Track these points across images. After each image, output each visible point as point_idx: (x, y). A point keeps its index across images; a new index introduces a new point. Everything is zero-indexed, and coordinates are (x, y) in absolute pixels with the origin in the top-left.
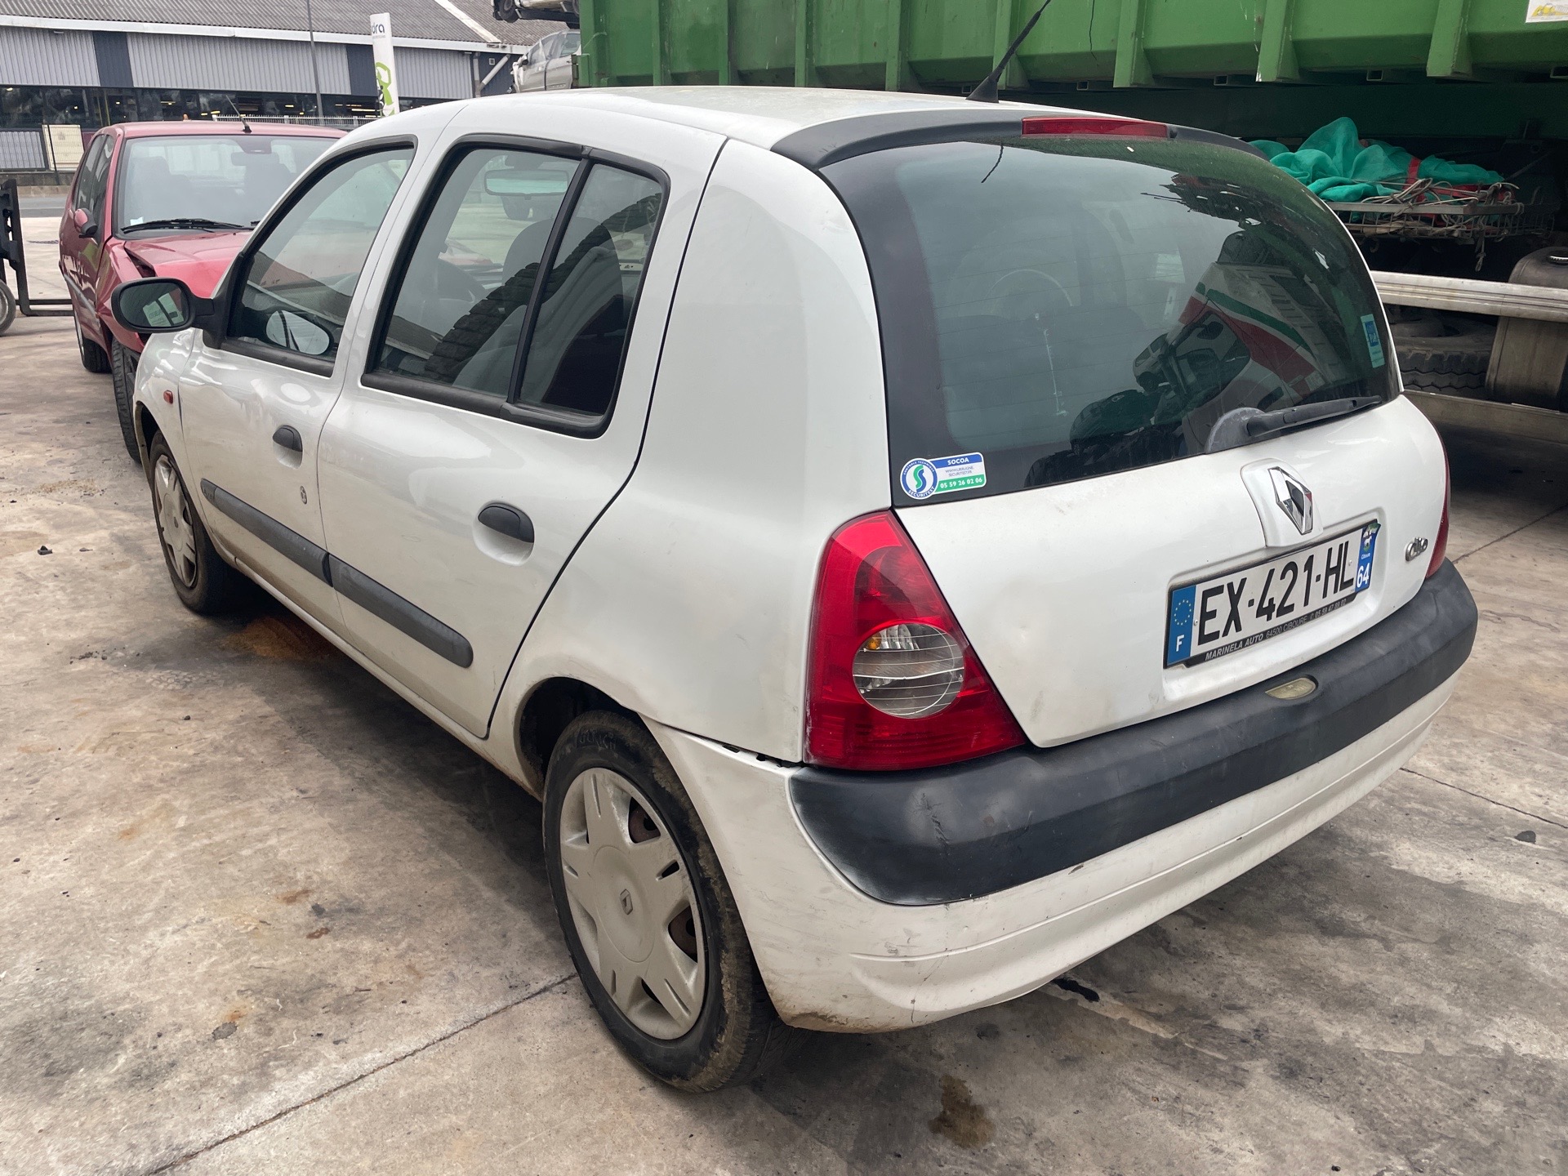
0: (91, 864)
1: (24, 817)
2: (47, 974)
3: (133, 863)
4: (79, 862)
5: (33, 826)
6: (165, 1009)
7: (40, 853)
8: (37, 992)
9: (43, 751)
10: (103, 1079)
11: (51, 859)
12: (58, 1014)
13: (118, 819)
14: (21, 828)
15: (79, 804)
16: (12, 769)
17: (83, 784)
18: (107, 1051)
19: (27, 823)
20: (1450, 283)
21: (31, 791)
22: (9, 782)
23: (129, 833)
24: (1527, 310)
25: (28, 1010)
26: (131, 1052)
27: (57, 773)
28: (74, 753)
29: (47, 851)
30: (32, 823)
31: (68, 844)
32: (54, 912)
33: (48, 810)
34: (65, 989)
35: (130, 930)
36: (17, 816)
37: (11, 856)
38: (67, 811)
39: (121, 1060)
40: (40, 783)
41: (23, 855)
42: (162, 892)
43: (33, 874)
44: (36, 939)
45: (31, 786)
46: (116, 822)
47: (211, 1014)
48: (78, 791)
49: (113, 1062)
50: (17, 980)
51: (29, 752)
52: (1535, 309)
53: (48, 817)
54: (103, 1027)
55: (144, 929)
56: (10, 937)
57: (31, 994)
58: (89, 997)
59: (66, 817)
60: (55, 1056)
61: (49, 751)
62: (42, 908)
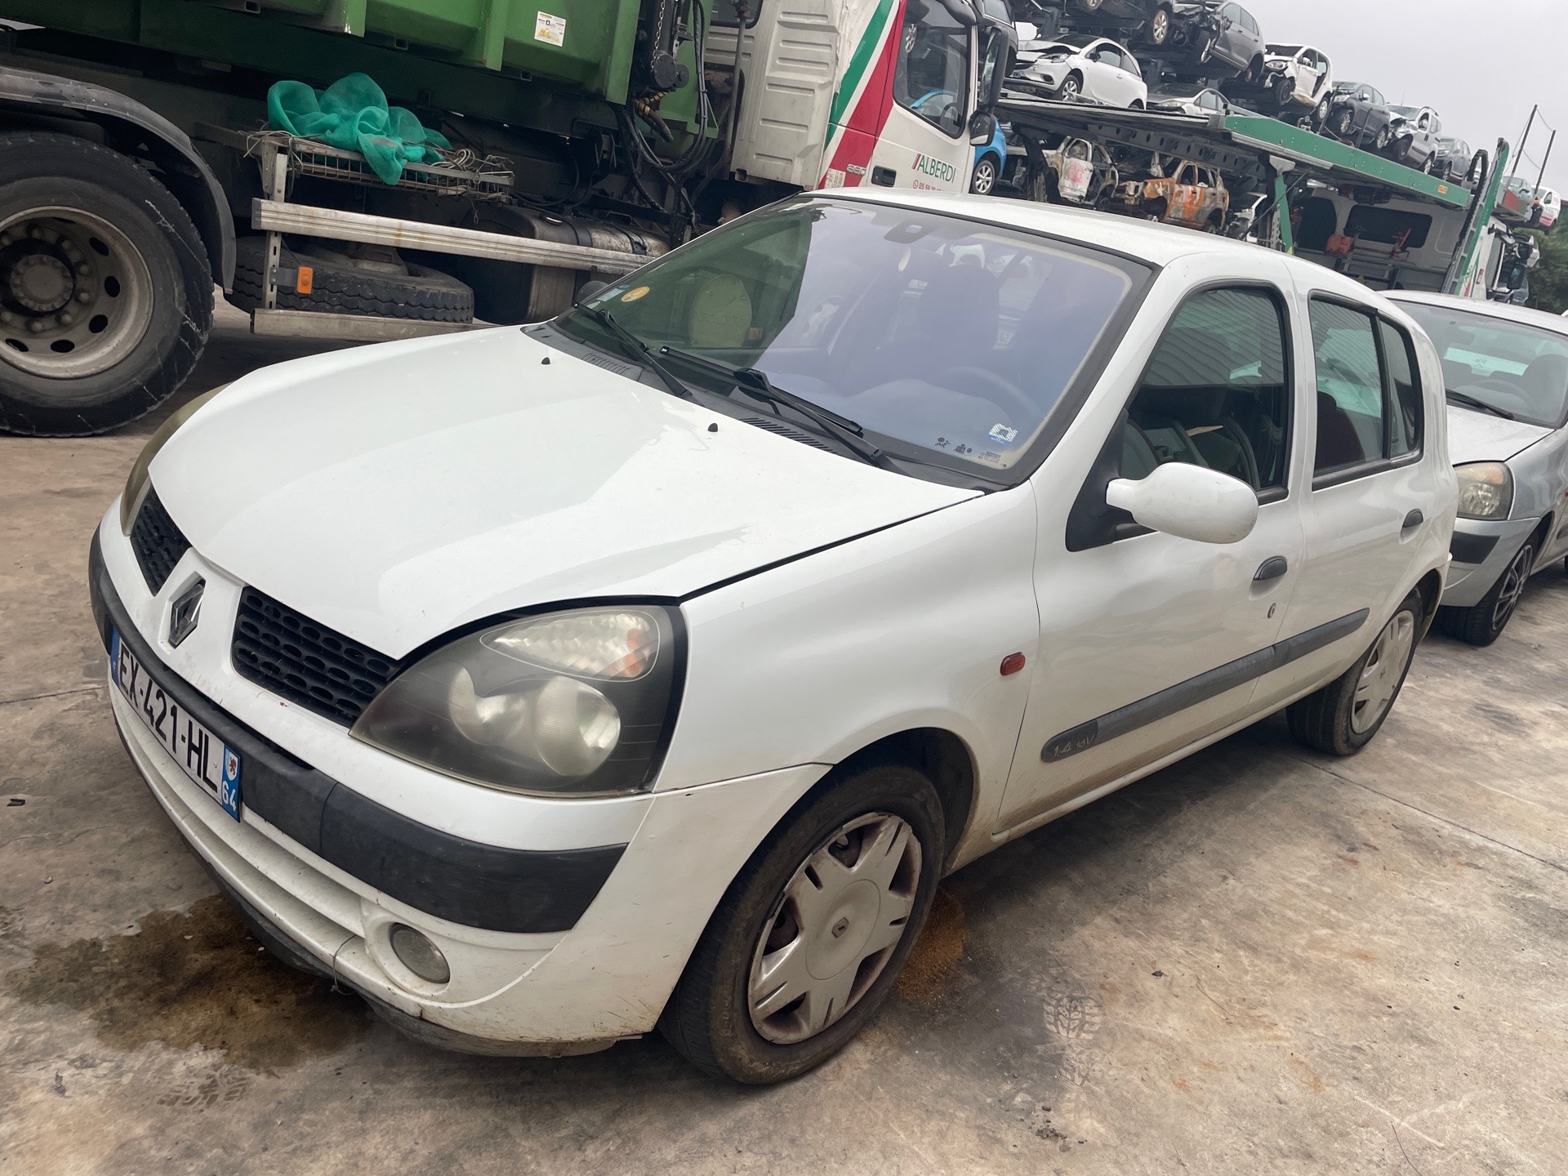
0: (1417, 964)
1: (1408, 1031)
2: (1521, 944)
3: (1394, 942)
4: (1423, 971)
5: (1413, 1019)
6: (1486, 889)
7: (1436, 999)
8: (1535, 943)
9: (1307, 1067)
10: (1546, 898)
11: (1435, 989)
12: (1537, 928)
13: (1353, 970)
14: (1422, 1026)
15: (1359, 1004)
16: (1355, 1078)
17: (1330, 1011)
18: (1533, 902)
19: (1414, 1025)
20: (518, 241)
21: (1373, 1045)
22: (1375, 1069)
23: (1365, 957)
24: (566, 262)
25: (1549, 941)
26: (1523, 894)
27: (1331, 1039)
28: (1287, 1040)
29: (1430, 996)
30: (1409, 1022)
31: (1409, 987)
32: (1477, 963)
33: (1385, 1019)
34: (1520, 933)
35: (1450, 922)
36: (1412, 1036)
37: (1457, 1015)
38: (1373, 1006)
39: (1531, 895)
40: (1356, 1044)
41: (1448, 1007)
42: (1406, 917)
43: (1459, 992)
44: (1506, 961)
45: (1365, 1047)
46: (1359, 968)
47: (1470, 874)
48: (1342, 1011)
49: (1534, 898)
50: (1539, 956)
51: (1317, 1079)
52: (569, 261)
53: (1393, 1015)
54: (1522, 908)
55: (1444, 916)
56: (1519, 975)
57: (1540, 945)
58: (1513, 920)
59: (1382, 1003)
60: (1557, 919)
61: (1302, 1063)
62: (1481, 971)
